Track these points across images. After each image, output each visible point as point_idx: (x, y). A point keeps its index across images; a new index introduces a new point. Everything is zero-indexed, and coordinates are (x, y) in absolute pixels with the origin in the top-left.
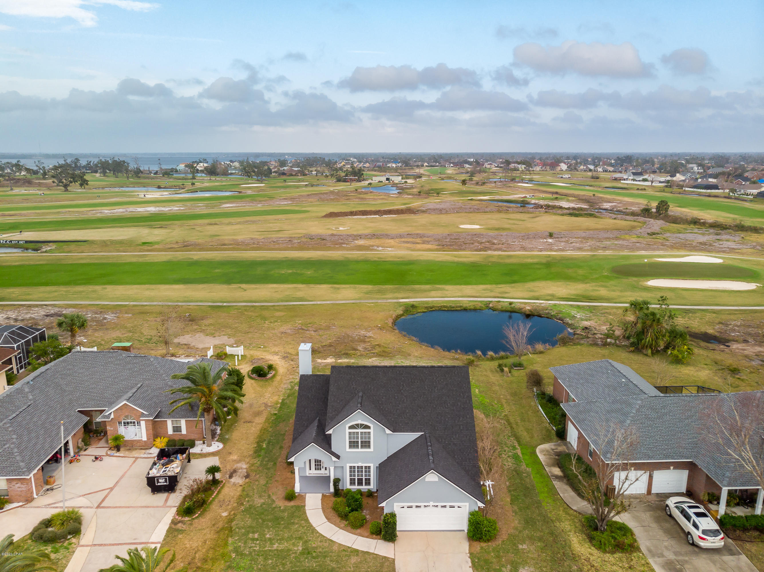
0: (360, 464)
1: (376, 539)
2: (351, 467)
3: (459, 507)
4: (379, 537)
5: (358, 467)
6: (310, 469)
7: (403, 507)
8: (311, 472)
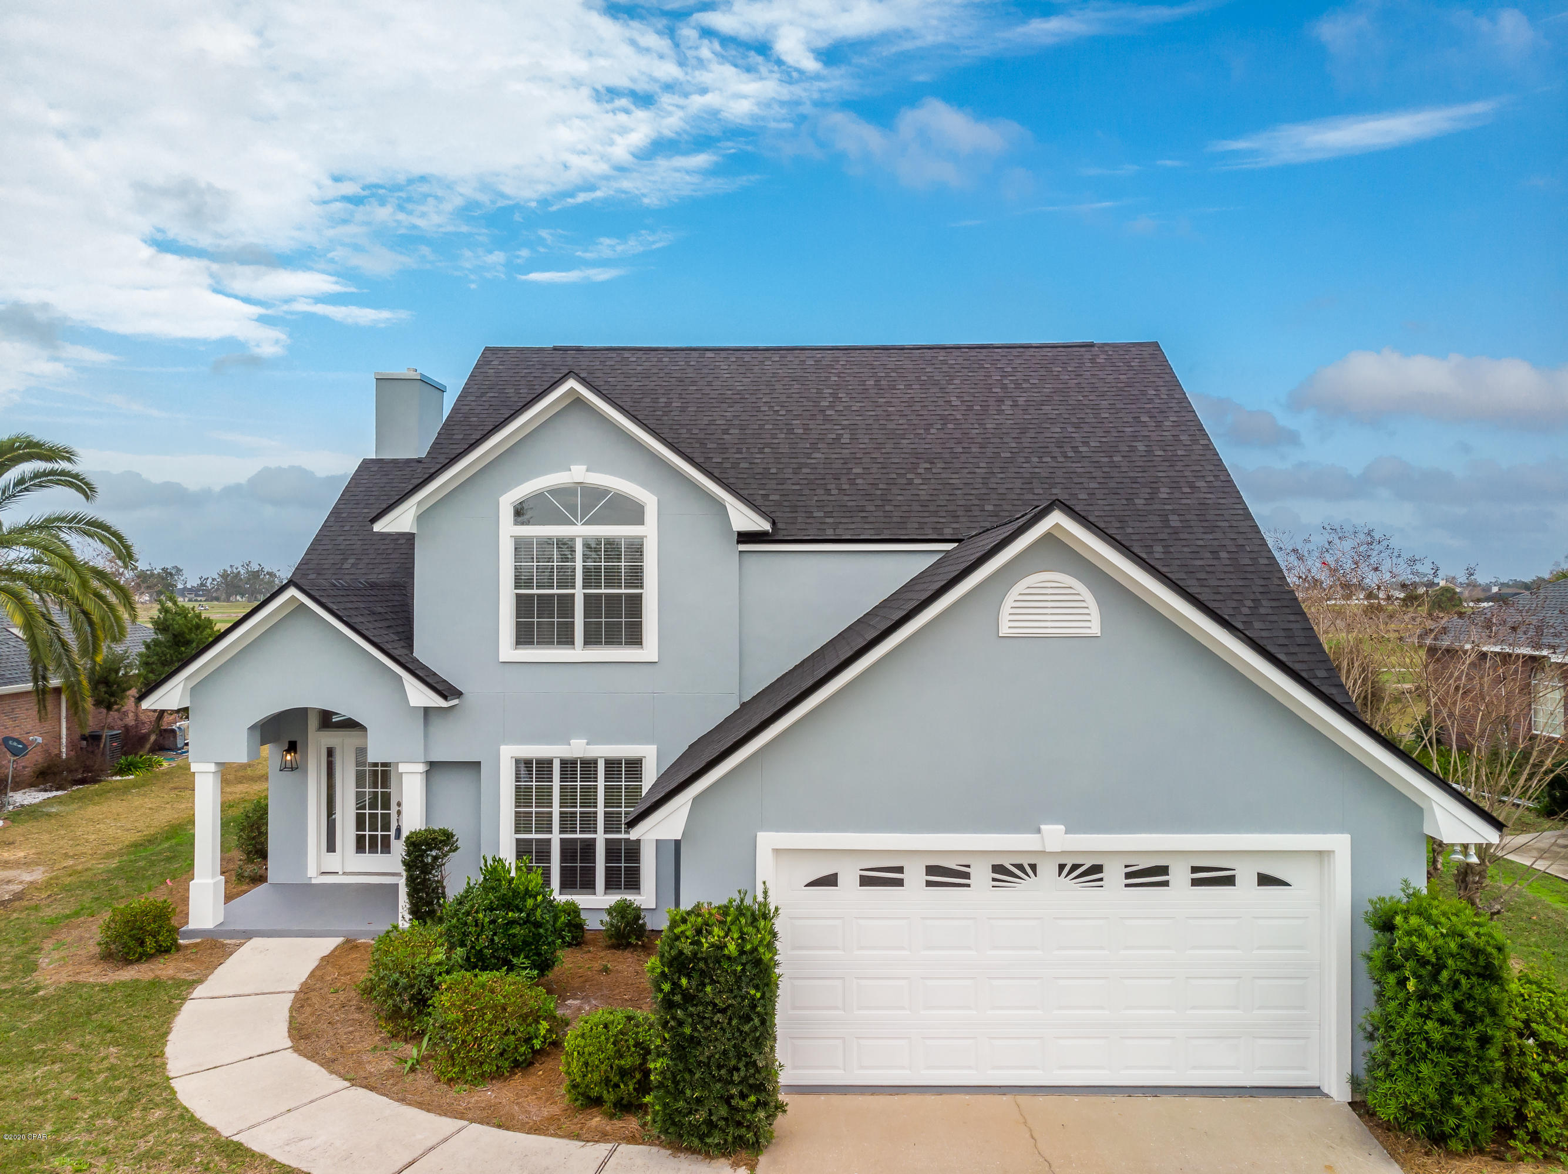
0: (578, 748)
1: (603, 1137)
2: (524, 766)
3: (1265, 880)
4: (632, 1123)
5: (568, 766)
6: (331, 848)
7: (830, 881)
8: (333, 861)
